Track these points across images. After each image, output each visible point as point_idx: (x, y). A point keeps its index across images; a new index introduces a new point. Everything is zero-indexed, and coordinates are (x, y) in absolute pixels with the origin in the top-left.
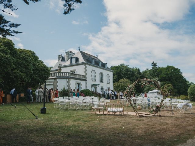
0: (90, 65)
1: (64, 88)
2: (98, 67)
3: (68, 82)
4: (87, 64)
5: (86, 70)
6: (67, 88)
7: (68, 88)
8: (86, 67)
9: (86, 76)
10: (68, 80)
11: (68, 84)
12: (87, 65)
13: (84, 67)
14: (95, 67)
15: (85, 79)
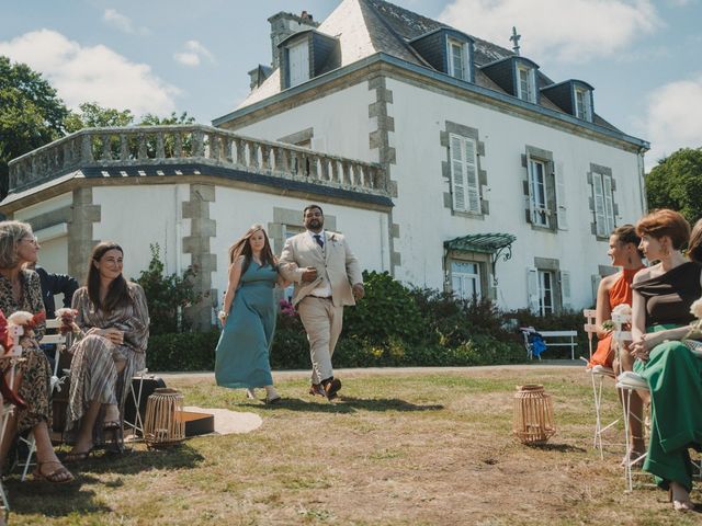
0: (422, 82)
1: (156, 264)
2: (504, 109)
3: (193, 210)
4: (398, 72)
5: (386, 125)
6: (176, 264)
7: (185, 261)
8: (384, 97)
9: (387, 173)
10: (184, 192)
11: (185, 228)
12: (391, 84)
13: (372, 96)
14: (478, 99)
15: (376, 193)
